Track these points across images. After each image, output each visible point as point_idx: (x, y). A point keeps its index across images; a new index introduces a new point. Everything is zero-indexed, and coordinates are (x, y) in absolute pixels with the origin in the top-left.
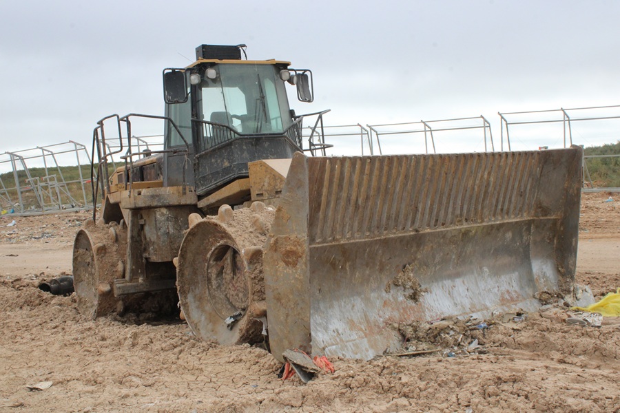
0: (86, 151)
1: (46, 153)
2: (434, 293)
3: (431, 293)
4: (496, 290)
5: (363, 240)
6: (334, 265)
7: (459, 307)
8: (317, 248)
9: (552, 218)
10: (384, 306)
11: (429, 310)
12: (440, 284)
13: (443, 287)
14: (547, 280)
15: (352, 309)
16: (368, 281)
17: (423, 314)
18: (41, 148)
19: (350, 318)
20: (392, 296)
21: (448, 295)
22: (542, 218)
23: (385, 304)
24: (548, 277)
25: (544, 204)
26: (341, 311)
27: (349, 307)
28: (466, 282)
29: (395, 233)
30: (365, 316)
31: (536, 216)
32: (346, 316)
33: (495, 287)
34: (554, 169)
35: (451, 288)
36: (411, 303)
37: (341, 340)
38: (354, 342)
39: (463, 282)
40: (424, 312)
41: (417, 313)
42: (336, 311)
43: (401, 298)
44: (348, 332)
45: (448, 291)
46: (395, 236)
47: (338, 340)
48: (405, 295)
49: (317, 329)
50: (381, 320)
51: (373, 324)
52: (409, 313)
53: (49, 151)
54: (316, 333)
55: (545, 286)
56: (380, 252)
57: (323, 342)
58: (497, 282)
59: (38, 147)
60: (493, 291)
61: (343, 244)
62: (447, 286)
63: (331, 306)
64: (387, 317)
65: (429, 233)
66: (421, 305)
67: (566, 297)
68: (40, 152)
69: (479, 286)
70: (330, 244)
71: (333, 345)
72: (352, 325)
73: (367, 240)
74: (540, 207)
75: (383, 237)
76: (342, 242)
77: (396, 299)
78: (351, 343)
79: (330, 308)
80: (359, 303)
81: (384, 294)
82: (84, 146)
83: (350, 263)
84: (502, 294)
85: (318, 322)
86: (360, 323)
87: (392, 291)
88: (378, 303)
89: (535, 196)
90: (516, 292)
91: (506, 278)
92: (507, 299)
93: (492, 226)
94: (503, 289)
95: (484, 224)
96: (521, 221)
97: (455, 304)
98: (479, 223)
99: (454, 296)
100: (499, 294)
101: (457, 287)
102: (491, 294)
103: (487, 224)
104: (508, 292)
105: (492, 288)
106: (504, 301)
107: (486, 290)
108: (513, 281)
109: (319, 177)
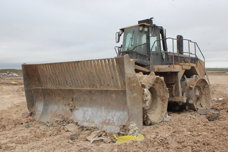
4: (104, 117)
5: (54, 88)
6: (49, 94)
7: (84, 118)
11: (73, 116)
12: (83, 108)
13: (83, 110)
16: (60, 101)
21: (83, 113)
23: (63, 110)
27: (54, 107)
28: (93, 111)
32: (52, 109)
33: (104, 116)
35: (86, 111)
36: (70, 112)
39: (92, 110)
40: (71, 116)
41: (69, 115)
42: (50, 107)
43: (68, 109)
44: (49, 114)
45: (84, 112)
46: (63, 88)
48: (69, 109)
50: (59, 114)
51: (56, 114)
52: (67, 115)
56: (61, 93)
58: (107, 114)
60: (102, 117)
62: (85, 110)
65: (75, 89)
66: (72, 113)
69: (98, 113)
70: (46, 88)
75: (60, 88)
76: (49, 88)
77: (66, 109)
80: (56, 107)
81: (64, 106)
83: (54, 94)
84: (106, 120)
86: (53, 113)
87: (66, 106)
88: (61, 109)
89: (121, 79)
90: (113, 121)
91: (112, 115)
92: (106, 122)
93: (102, 90)
94: (108, 118)
95: (97, 89)
96: (118, 90)
97: (84, 117)
98: (95, 88)
99: (85, 114)
100: (104, 119)
101: (88, 111)
102: (101, 118)
103: (99, 89)
104: (109, 120)
105: (103, 116)
106: (104, 123)
107: (100, 116)
108: (115, 116)
109: (36, 69)
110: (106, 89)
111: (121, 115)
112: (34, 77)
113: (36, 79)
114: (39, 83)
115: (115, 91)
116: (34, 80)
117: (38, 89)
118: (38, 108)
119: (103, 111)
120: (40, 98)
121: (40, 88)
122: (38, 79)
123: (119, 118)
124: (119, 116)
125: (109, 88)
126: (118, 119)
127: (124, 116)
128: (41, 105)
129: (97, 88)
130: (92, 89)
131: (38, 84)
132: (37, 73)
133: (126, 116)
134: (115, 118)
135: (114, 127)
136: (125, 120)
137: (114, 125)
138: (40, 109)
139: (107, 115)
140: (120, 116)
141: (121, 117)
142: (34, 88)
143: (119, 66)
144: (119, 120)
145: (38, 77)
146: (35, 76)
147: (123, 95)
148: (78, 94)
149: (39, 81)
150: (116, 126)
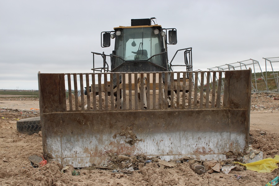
0: (259, 64)
1: (242, 65)
2: (146, 142)
3: (144, 142)
4: (194, 146)
5: (95, 112)
6: (79, 122)
8: (67, 114)
9: (242, 109)
10: (110, 145)
11: (138, 150)
12: (152, 138)
13: (153, 140)
14: (238, 145)
15: (90, 143)
16: (102, 131)
17: (133, 151)
18: (239, 62)
19: (86, 147)
20: (117, 140)
21: (156, 145)
22: (235, 109)
23: (111, 143)
24: (239, 144)
25: (235, 101)
26: (83, 143)
27: (88, 142)
28: (172, 139)
29: (116, 110)
30: (96, 147)
31: (231, 108)
32: (85, 146)
33: (194, 144)
34: (237, 81)
35: (159, 141)
36: (128, 145)
37: (76, 156)
38: (82, 158)
39: (170, 139)
40: (134, 151)
41: (129, 150)
42: (80, 143)
43: (122, 142)
44: (82, 153)
45: (156, 142)
46: (116, 111)
47: (74, 156)
48: (125, 141)
49: (66, 149)
50: (105, 150)
51: (98, 152)
52: (124, 150)
53: (243, 64)
54: (64, 151)
55: (235, 148)
56: (108, 118)
57: (66, 155)
58: (197, 141)
59: (238, 62)
61: (82, 113)
62: (157, 139)
63: (78, 141)
64: (109, 150)
65: (140, 112)
66: (134, 147)
67: (245, 156)
68: (239, 64)
69: (182, 142)
70: (75, 112)
71: (70, 157)
72: (86, 150)
73: (98, 112)
74: (233, 103)
75: (108, 112)
76: (82, 112)
77: (119, 142)
78: (80, 158)
79: (77, 141)
80: (94, 141)
81: (112, 139)
82: (258, 62)
83: (90, 122)
84: (198, 148)
85: (68, 146)
86: (91, 150)
87: (117, 138)
88: (107, 143)
89: (227, 96)
90: (210, 149)
91: (205, 141)
92: (200, 151)
93: (191, 111)
94: (200, 146)
95: (185, 110)
96: (218, 110)
97: (159, 150)
98: (180, 109)
99: (160, 145)
100: (195, 148)
101: (164, 141)
102: (189, 147)
103: (187, 110)
104: (204, 148)
105: (192, 145)
106: (197, 152)
107: (186, 145)
108: (211, 143)
109: (61, 82)
110: (200, 110)
111: (220, 140)
112: (53, 95)
113: (56, 98)
114: (60, 104)
115: (213, 111)
116: (51, 100)
117: (55, 114)
118: (53, 147)
119: (190, 139)
120: (55, 130)
121: (59, 112)
122: (60, 98)
123: (217, 144)
124: (216, 142)
125: (204, 108)
126: (215, 145)
127: (224, 141)
128: (57, 140)
129: (185, 108)
130: (175, 110)
131: (57, 107)
132: (60, 88)
133: (226, 141)
134: (211, 145)
135: (216, 155)
136: (226, 146)
137: (214, 153)
138: (56, 147)
139: (197, 143)
140: (218, 142)
141: (220, 143)
142: (48, 113)
143: (228, 81)
144: (218, 146)
145: (60, 95)
146: (56, 94)
147: (223, 115)
148: (145, 119)
149: (60, 101)
150: (218, 154)
